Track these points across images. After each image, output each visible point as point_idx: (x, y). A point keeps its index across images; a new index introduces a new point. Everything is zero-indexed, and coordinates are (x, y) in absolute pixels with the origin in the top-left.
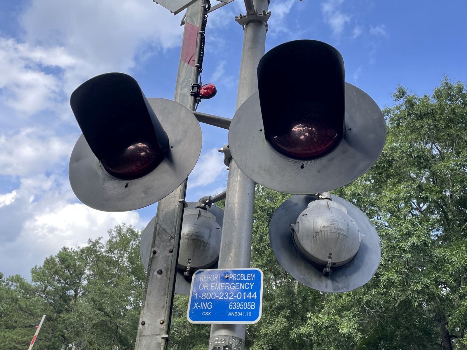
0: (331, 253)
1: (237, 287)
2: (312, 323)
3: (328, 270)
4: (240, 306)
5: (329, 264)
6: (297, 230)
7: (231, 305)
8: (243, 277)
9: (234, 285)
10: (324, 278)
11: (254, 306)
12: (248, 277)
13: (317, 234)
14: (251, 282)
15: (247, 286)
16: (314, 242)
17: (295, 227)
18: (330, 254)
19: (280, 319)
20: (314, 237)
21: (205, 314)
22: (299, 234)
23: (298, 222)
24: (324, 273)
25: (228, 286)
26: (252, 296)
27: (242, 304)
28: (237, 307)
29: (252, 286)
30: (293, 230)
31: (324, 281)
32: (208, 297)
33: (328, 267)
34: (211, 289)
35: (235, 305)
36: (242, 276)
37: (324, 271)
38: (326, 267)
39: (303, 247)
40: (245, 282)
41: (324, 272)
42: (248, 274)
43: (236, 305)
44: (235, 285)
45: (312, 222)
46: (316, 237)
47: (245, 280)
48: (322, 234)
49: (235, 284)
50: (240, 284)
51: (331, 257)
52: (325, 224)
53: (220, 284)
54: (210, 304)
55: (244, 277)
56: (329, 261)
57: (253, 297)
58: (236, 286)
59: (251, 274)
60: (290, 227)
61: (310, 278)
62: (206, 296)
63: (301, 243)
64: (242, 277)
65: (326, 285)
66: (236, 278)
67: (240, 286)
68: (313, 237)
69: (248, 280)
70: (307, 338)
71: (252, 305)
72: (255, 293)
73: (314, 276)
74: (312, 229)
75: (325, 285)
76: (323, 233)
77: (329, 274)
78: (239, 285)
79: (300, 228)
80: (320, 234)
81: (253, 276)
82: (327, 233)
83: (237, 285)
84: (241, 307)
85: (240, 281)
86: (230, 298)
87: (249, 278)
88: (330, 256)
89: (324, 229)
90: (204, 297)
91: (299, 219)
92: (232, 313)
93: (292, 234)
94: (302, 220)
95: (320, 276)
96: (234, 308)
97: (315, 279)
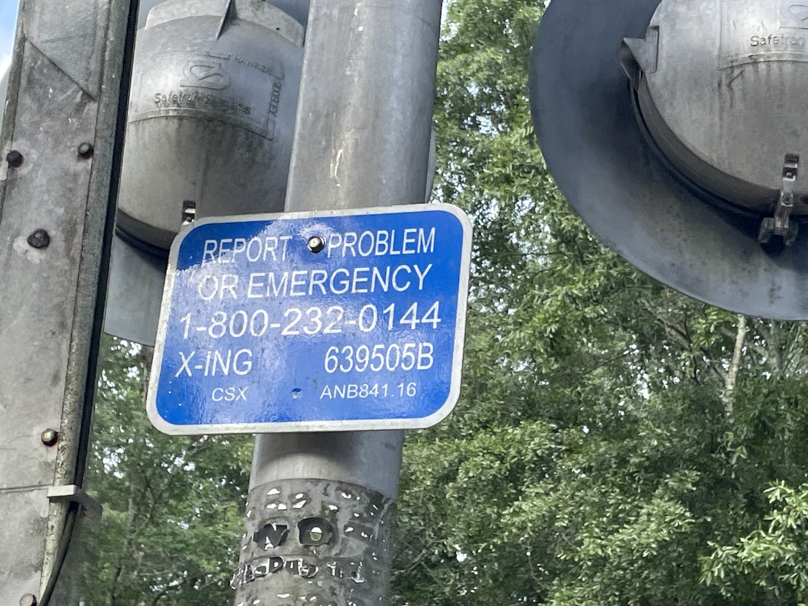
0: (796, 153)
1: (359, 285)
2: (791, 521)
3: (780, 224)
4: (370, 361)
5: (787, 199)
6: (653, 60)
7: (334, 357)
8: (384, 242)
9: (345, 278)
10: (762, 261)
11: (428, 355)
12: (406, 241)
13: (737, 72)
14: (420, 259)
15: (402, 278)
16: (722, 110)
17: (644, 52)
18: (792, 159)
19: (660, 504)
20: (724, 87)
21: (225, 394)
22: (656, 80)
23: (657, 28)
24: (765, 241)
25: (320, 283)
26: (419, 317)
27: (379, 351)
28: (355, 362)
29: (421, 278)
30: (634, 65)
31: (762, 275)
32: (238, 329)
33: (781, 216)
34: (250, 296)
35: (349, 358)
36: (382, 237)
37: (762, 231)
38: (772, 216)
39: (676, 131)
40: (394, 261)
41: (764, 237)
42: (407, 231)
43: (354, 358)
44: (350, 279)
45: (716, 25)
46: (729, 85)
47: (392, 253)
48: (757, 72)
49: (352, 274)
50: (371, 271)
51: (794, 172)
52: (773, 28)
53: (286, 274)
54: (244, 357)
55: (389, 242)
56: (787, 185)
57: (424, 320)
58: (355, 280)
59: (421, 231)
60: (623, 53)
61: (704, 264)
62: (227, 323)
63: (668, 114)
64: (378, 242)
65: (772, 290)
66: (356, 246)
67: (370, 280)
68: (716, 85)
69: (405, 252)
70: (772, 580)
71: (421, 356)
72: (437, 303)
73: (719, 254)
74: (716, 53)
75: (765, 289)
76: (762, 67)
77: (788, 243)
78: (369, 274)
79: (663, 53)
80: (746, 75)
81: (427, 234)
82: (780, 69)
83: (360, 275)
84: (376, 361)
85: (373, 261)
86: (327, 331)
87: (410, 246)
88: (790, 166)
89: (768, 50)
90: (217, 330)
91: (661, 16)
92: (337, 387)
93: (629, 81)
94: (672, 18)
95: (746, 255)
96: (346, 367)
97: (726, 267)
